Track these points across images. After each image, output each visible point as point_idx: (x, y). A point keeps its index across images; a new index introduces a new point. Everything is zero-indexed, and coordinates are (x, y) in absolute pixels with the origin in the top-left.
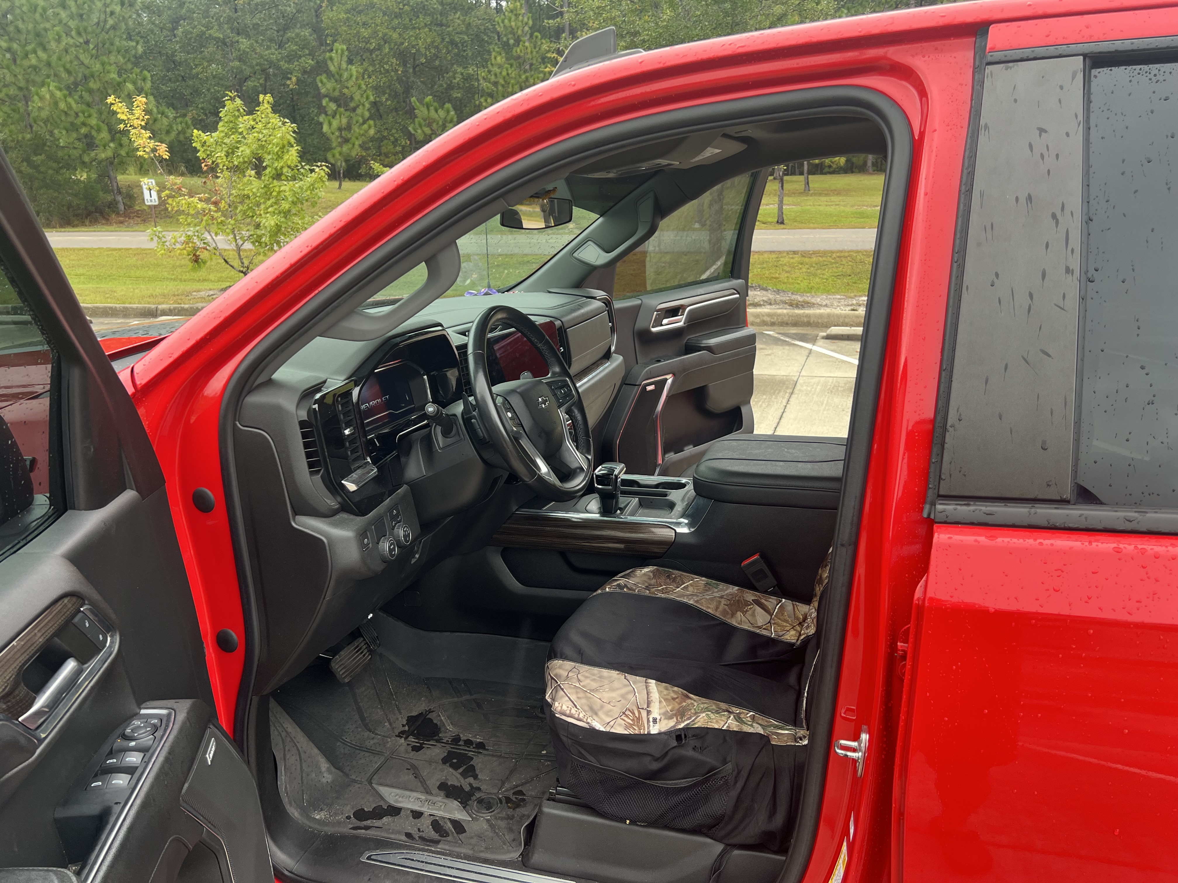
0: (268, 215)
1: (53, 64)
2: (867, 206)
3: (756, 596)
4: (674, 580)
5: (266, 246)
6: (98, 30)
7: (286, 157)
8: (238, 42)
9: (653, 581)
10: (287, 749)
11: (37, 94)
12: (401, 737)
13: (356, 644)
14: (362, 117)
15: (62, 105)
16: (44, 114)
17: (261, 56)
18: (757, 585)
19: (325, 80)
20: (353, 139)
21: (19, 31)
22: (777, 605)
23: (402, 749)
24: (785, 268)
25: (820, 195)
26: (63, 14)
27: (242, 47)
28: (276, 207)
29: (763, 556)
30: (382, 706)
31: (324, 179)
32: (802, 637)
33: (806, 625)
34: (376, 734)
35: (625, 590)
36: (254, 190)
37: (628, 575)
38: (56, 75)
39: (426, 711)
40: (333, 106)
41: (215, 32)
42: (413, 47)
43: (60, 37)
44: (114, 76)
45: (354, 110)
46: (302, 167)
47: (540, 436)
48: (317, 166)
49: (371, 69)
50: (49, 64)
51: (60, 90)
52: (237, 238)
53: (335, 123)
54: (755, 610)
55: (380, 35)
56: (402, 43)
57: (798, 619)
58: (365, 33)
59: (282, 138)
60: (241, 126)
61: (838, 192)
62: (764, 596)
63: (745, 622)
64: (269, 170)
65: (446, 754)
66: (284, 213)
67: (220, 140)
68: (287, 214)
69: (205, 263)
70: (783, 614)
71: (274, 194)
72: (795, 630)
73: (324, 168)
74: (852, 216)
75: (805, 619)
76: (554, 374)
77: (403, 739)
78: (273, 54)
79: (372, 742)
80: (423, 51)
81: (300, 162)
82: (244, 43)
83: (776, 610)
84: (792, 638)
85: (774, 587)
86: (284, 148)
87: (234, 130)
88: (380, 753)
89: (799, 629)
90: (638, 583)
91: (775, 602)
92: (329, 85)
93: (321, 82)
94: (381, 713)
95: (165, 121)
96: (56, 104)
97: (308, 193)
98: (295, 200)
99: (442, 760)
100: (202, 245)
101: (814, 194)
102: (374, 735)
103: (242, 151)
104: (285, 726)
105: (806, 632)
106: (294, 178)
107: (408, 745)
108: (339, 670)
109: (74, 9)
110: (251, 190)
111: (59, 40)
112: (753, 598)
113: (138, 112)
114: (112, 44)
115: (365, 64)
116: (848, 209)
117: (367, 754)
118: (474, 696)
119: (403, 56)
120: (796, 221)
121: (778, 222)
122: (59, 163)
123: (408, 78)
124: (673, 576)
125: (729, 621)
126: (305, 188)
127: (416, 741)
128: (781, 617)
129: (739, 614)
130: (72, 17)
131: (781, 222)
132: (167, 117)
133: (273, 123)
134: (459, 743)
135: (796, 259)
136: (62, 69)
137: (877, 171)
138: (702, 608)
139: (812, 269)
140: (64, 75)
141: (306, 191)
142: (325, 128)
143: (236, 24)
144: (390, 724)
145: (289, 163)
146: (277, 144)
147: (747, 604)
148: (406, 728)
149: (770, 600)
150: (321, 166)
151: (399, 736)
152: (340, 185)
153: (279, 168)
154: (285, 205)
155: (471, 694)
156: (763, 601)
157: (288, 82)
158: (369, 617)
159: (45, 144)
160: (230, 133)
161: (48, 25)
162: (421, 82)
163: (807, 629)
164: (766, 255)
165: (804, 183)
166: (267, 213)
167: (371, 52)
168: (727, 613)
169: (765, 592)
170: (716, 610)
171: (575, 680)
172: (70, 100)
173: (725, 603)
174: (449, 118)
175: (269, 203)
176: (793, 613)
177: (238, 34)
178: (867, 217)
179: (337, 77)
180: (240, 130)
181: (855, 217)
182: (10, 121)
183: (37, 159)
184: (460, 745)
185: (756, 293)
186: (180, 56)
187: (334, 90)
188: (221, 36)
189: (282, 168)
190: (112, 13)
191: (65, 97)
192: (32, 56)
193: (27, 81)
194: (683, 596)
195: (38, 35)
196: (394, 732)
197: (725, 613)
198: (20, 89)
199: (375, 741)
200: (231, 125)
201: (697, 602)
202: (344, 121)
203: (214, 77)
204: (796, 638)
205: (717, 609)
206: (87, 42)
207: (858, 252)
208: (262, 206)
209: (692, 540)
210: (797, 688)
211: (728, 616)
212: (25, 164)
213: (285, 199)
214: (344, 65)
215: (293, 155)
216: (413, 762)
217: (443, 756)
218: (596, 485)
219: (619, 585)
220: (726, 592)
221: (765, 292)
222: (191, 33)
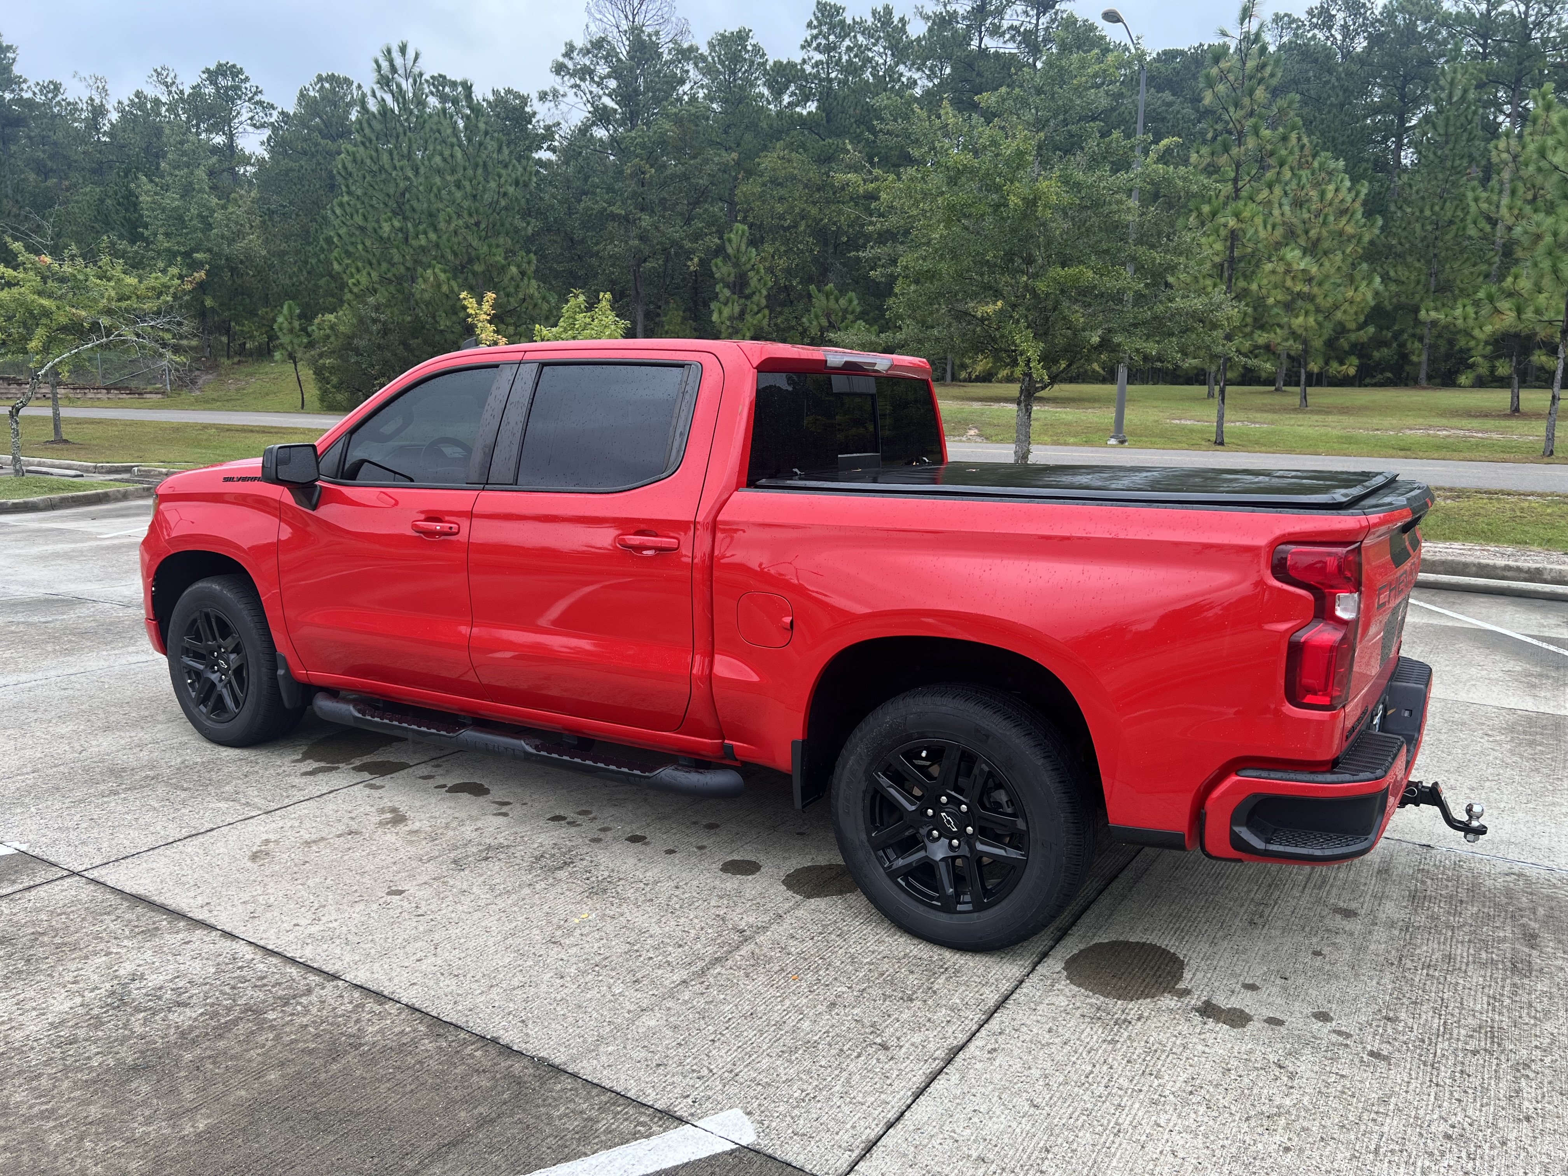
1: (441, 246)
2: (1367, 429)
6: (490, 211)
8: (640, 219)
11: (422, 276)
14: (758, 305)
15: (445, 288)
16: (427, 296)
17: (664, 234)
19: (720, 264)
20: (745, 329)
21: (414, 210)
25: (1318, 412)
26: (459, 195)
27: (643, 224)
38: (443, 256)
40: (727, 292)
41: (617, 210)
42: (835, 224)
43: (450, 218)
44: (500, 259)
45: (748, 297)
49: (783, 248)
50: (437, 246)
51: (445, 271)
53: (726, 312)
55: (797, 210)
56: (822, 220)
58: (780, 208)
78: (675, 231)
80: (845, 228)
82: (646, 221)
92: (725, 270)
93: (716, 266)
95: (545, 306)
96: (439, 286)
109: (468, 188)
111: (449, 222)
113: (486, 307)
114: (502, 225)
115: (777, 244)
119: (822, 234)
121: (1216, 443)
122: (435, 347)
123: (826, 259)
130: (465, 197)
132: (548, 302)
136: (448, 251)
140: (450, 257)
143: (640, 199)
157: (689, 263)
159: (423, 327)
161: (441, 206)
162: (841, 263)
167: (786, 229)
172: (453, 283)
174: (850, 309)
177: (642, 210)
179: (734, 260)
182: (393, 302)
183: (413, 342)
186: (578, 234)
187: (729, 275)
188: (623, 212)
190: (505, 194)
191: (448, 280)
192: (421, 236)
193: (416, 261)
195: (431, 215)
198: (408, 269)
202: (737, 309)
203: (611, 257)
206: (477, 224)
212: (401, 347)
214: (743, 247)
222: (592, 209)
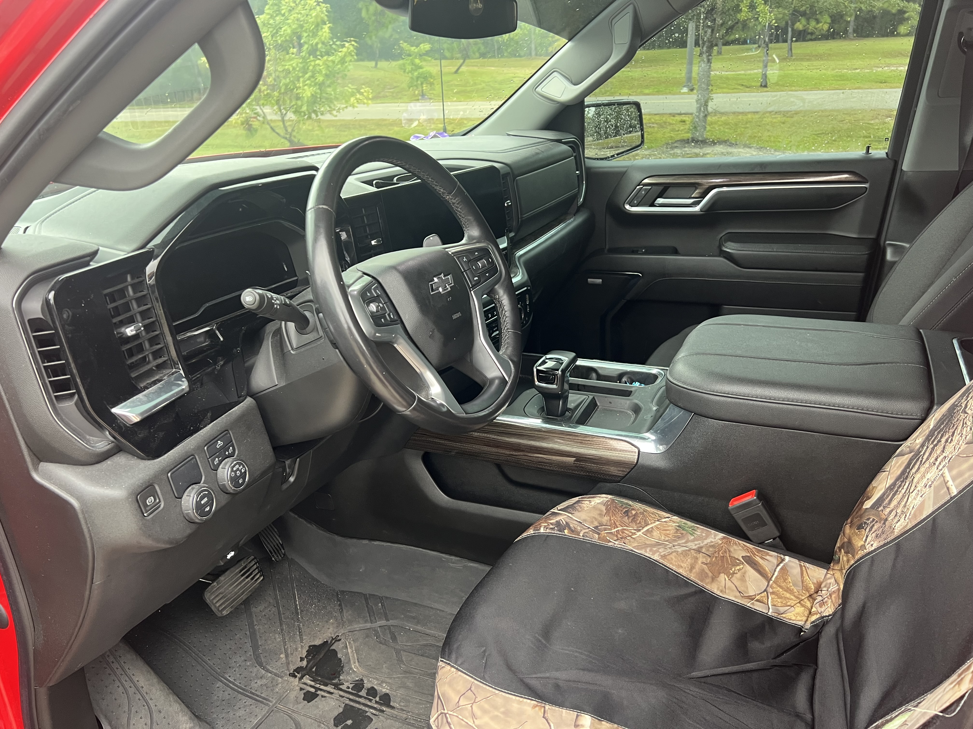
0: (306, 87)
2: (847, 69)
3: (748, 550)
4: (634, 519)
5: (305, 115)
7: (320, 33)
9: (605, 519)
10: (133, 710)
12: (296, 677)
13: (244, 565)
18: (749, 533)
22: (778, 565)
23: (292, 696)
24: (768, 127)
25: (802, 60)
28: (312, 79)
29: (761, 496)
30: (282, 630)
31: (353, 54)
32: (814, 618)
33: (819, 598)
34: (268, 671)
35: (566, 531)
36: (294, 65)
37: (572, 506)
39: (333, 639)
46: (334, 43)
47: (431, 337)
48: (347, 41)
52: (282, 108)
54: (745, 573)
57: (807, 589)
59: (317, 16)
60: (283, 8)
61: (819, 57)
62: (759, 551)
63: (729, 588)
64: (306, 46)
65: (341, 710)
66: (319, 85)
67: (266, 22)
68: (321, 85)
69: (256, 130)
70: (785, 580)
71: (311, 68)
72: (803, 606)
73: (353, 43)
74: (833, 79)
75: (818, 590)
76: (471, 238)
77: (297, 679)
79: (259, 682)
81: (331, 39)
83: (776, 574)
84: (799, 618)
85: (774, 539)
86: (318, 26)
87: (277, 12)
88: (264, 701)
89: (808, 604)
90: (585, 520)
91: (775, 562)
94: (279, 638)
97: (339, 66)
98: (328, 72)
99: (335, 719)
100: (253, 116)
101: (797, 60)
102: (263, 672)
103: (284, 31)
104: (135, 679)
105: (820, 610)
106: (328, 54)
107: (301, 689)
108: (215, 601)
110: (291, 65)
112: (745, 554)
116: (829, 73)
117: (250, 701)
118: (391, 622)
120: (778, 85)
121: (761, 86)
124: (634, 512)
125: (708, 587)
126: (336, 61)
127: (313, 683)
128: (783, 585)
129: (723, 577)
131: (764, 85)
133: (310, 4)
134: (360, 694)
135: (779, 119)
137: (858, 37)
138: (671, 566)
139: (794, 128)
141: (337, 65)
142: (364, 14)
144: (287, 656)
145: (323, 38)
146: (313, 22)
147: (735, 562)
148: (305, 663)
149: (768, 557)
150: (351, 41)
151: (293, 675)
152: (376, 64)
153: (314, 44)
154: (320, 79)
155: (387, 620)
156: (758, 559)
158: (229, 557)
160: (275, 15)
163: (821, 607)
164: (749, 116)
165: (787, 49)
166: (306, 85)
168: (707, 576)
169: (761, 544)
170: (691, 571)
171: (467, 714)
173: (704, 560)
175: (307, 76)
176: (800, 580)
178: (847, 79)
180: (283, 12)
181: (835, 80)
184: (361, 697)
185: (740, 150)
189: (317, 44)
194: (645, 546)
196: (288, 670)
197: (702, 574)
199: (264, 681)
200: (276, 7)
201: (664, 557)
204: (804, 619)
205: (692, 568)
207: (838, 111)
208: (301, 80)
209: (661, 464)
210: (809, 717)
211: (707, 581)
213: (320, 72)
215: (325, 31)
216: (299, 718)
217: (336, 713)
218: (537, 383)
219: (558, 524)
220: (706, 542)
221: (748, 150)
